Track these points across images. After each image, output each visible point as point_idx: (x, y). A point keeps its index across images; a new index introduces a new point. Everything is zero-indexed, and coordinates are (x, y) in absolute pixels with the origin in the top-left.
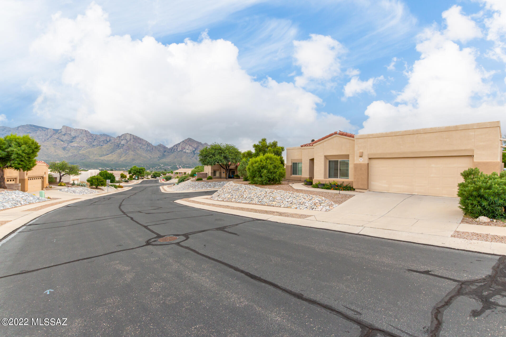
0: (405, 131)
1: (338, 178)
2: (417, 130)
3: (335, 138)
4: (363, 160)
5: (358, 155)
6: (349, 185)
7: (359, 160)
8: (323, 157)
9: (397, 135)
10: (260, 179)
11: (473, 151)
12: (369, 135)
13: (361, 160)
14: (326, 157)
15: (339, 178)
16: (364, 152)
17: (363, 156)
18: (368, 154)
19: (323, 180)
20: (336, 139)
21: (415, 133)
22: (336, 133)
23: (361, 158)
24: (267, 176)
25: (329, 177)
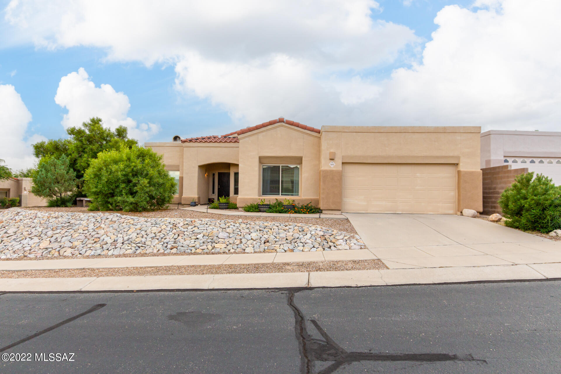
0: (392, 127)
1: (279, 195)
2: (405, 128)
3: (278, 129)
4: (335, 164)
5: (328, 157)
6: (310, 205)
7: (330, 164)
8: (257, 160)
9: (382, 131)
10: (131, 199)
11: (458, 158)
12: (344, 127)
13: (332, 165)
14: (261, 159)
15: (282, 195)
16: (336, 153)
17: (336, 159)
18: (343, 156)
19: (256, 199)
20: (281, 131)
21: (403, 131)
22: (281, 121)
23: (332, 162)
24: (147, 192)
25: (263, 194)
